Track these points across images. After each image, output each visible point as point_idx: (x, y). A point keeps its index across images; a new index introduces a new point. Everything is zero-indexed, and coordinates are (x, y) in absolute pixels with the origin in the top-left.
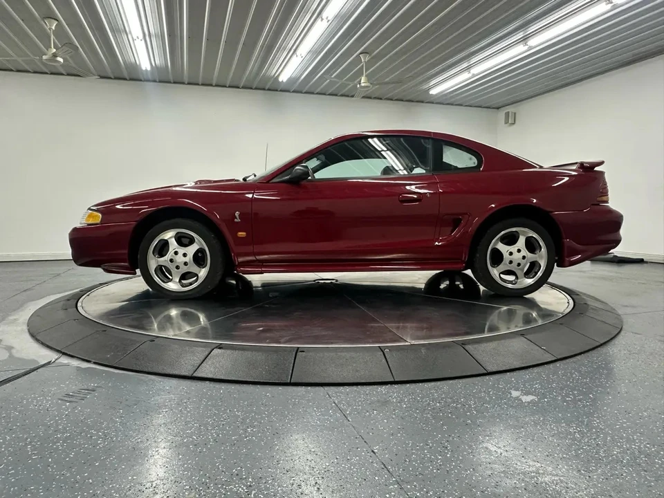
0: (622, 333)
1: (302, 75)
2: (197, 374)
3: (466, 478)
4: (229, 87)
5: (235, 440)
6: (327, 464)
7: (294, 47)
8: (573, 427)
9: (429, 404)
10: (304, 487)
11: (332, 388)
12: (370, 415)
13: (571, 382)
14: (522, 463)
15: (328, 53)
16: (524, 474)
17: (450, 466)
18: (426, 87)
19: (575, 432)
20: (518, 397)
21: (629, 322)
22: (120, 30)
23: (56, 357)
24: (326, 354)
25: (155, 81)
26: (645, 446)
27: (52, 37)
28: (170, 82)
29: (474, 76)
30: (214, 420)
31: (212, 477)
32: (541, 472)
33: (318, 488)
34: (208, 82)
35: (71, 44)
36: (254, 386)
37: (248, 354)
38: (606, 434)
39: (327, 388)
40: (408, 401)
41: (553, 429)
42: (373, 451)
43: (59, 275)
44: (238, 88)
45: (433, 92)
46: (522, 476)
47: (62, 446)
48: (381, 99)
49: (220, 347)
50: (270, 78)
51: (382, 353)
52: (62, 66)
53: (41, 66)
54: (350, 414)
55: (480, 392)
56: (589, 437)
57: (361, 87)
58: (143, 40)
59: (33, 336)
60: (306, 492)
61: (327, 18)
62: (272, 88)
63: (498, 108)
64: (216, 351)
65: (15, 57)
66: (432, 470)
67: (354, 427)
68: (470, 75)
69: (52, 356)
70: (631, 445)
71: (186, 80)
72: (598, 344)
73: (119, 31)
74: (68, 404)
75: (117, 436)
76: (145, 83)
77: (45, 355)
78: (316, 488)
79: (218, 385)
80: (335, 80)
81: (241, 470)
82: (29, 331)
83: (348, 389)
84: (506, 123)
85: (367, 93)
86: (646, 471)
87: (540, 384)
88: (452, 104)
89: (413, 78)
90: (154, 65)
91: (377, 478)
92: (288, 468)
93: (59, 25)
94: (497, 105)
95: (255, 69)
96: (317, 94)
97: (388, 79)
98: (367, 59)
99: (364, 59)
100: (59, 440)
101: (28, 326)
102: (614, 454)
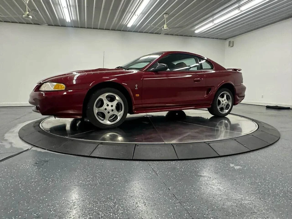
0: (280, 139)
1: (137, 24)
3: (210, 201)
4: (105, 29)
5: (109, 183)
6: (149, 194)
7: (134, 11)
8: (257, 180)
9: (194, 169)
10: (139, 204)
11: (151, 162)
13: (257, 161)
14: (235, 195)
15: (149, 14)
16: (236, 199)
17: (203, 196)
18: (193, 29)
19: (259, 182)
21: (283, 135)
22: (57, 4)
23: (31, 147)
24: (148, 147)
25: (72, 27)
26: (290, 189)
27: (27, 6)
28: (79, 27)
29: (215, 24)
30: (99, 175)
31: (98, 199)
32: (243, 199)
33: (145, 204)
34: (96, 28)
35: (35, 10)
36: (116, 160)
37: (114, 147)
38: (273, 183)
39: (148, 162)
40: (184, 168)
41: (248, 181)
42: (169, 189)
44: (109, 30)
45: (196, 32)
46: (235, 201)
47: (34, 185)
48: (173, 35)
49: (102, 143)
50: (123, 25)
51: (172, 146)
52: (32, 20)
53: (22, 20)
54: (159, 173)
55: (216, 164)
56: (265, 184)
57: (164, 29)
58: (67, 8)
59: (20, 138)
60: (140, 206)
63: (226, 39)
64: (100, 145)
65: (11, 16)
67: (160, 179)
68: (213, 24)
69: (29, 146)
70: (284, 188)
71: (86, 26)
74: (36, 167)
75: (57, 181)
76: (69, 28)
77: (26, 146)
78: (144, 204)
79: (101, 160)
80: (152, 26)
81: (111, 196)
82: (19, 136)
83: (158, 162)
84: (229, 45)
85: (167, 32)
87: (243, 161)
88: (205, 37)
90: (72, 19)
91: (171, 200)
92: (132, 195)
93: (30, 1)
94: (225, 38)
95: (117, 21)
96: (145, 32)
97: (176, 26)
98: (167, 17)
99: (166, 16)
100: (33, 182)
101: (19, 134)
102: (276, 192)
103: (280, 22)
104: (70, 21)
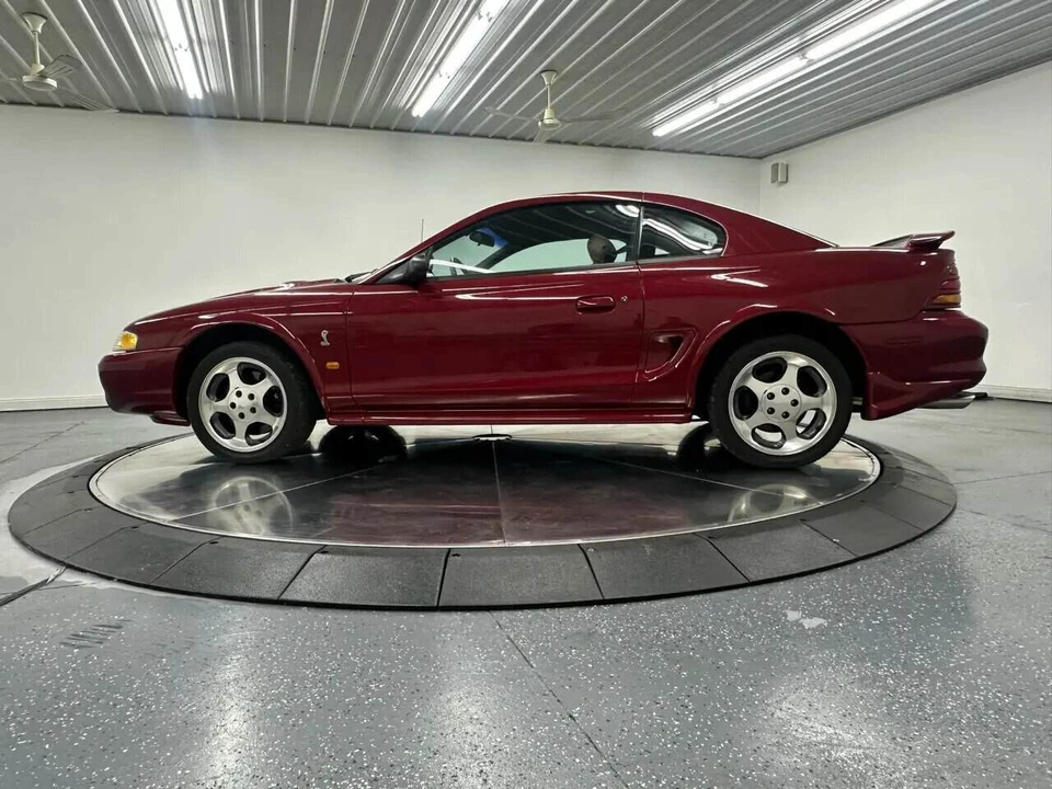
0: (956, 513)
1: (448, 107)
2: (288, 596)
3: (717, 757)
4: (333, 125)
5: (350, 703)
6: (499, 740)
7: (436, 62)
8: (882, 667)
9: (658, 635)
10: (461, 779)
11: (504, 613)
12: (566, 656)
13: (879, 595)
14: (805, 728)
15: (490, 72)
16: (808, 745)
17: (694, 736)
18: (647, 124)
19: (886, 676)
20: (798, 621)
21: (967, 496)
22: (151, 34)
23: (57, 573)
24: (494, 559)
25: (211, 117)
26: (995, 696)
27: (38, 43)
28: (233, 118)
29: (724, 106)
30: (316, 671)
31: (312, 766)
32: (835, 742)
33: (485, 780)
34: (301, 120)
35: (69, 58)
36: (378, 612)
37: (369, 561)
38: (934, 678)
39: (496, 614)
40: (626, 631)
41: (852, 671)
42: (571, 716)
43: (58, 434)
44: (347, 127)
45: (659, 132)
46: (805, 750)
47: (67, 722)
48: (575, 144)
49: (323, 550)
50: (397, 111)
51: (582, 555)
52: (57, 91)
53: (22, 93)
54: (535, 653)
55: (738, 614)
56: (907, 683)
57: (544, 125)
58: (189, 53)
59: (18, 537)
61: (488, 15)
62: (400, 127)
63: (760, 158)
64: (318, 557)
66: (665, 744)
67: (540, 677)
68: (716, 106)
69: (47, 570)
70: (972, 694)
71: (262, 117)
72: (920, 532)
73: (148, 35)
74: (76, 651)
75: (157, 703)
76: (195, 119)
77: (39, 569)
78: (481, 781)
79: (322, 614)
80: (502, 114)
81: (360, 754)
82: (10, 528)
83: (530, 614)
84: (773, 182)
85: (553, 135)
86: (996, 736)
87: (831, 598)
88: (689, 152)
89: (626, 110)
90: (208, 90)
91: (578, 760)
92: (436, 747)
93: (49, 25)
94: (759, 154)
95: (373, 96)
96: (475, 136)
97: (586, 113)
98: (554, 80)
99: (549, 81)
100: (61, 711)
101: (9, 521)
102: (948, 710)
103: (946, 98)
104: (200, 96)
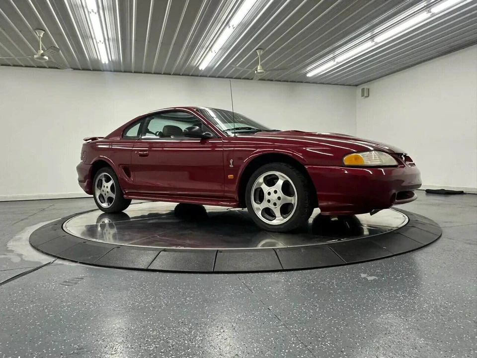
0: (441, 238)
1: (215, 65)
2: (150, 268)
4: (164, 74)
7: (210, 46)
9: (306, 282)
11: (241, 274)
12: (267, 289)
13: (401, 268)
18: (304, 71)
20: (365, 277)
21: (447, 232)
25: (111, 71)
27: (41, 43)
28: (121, 72)
29: (338, 63)
34: (148, 71)
35: (55, 47)
36: (189, 274)
39: (238, 275)
40: (292, 281)
44: (170, 74)
45: (309, 75)
48: (272, 81)
49: (165, 250)
50: (192, 67)
51: (274, 253)
52: (48, 62)
53: (31, 62)
54: (253, 289)
57: (258, 73)
58: (104, 44)
61: (233, 26)
62: (194, 74)
63: (357, 86)
64: (162, 253)
65: (14, 57)
67: (256, 296)
68: (335, 63)
71: (133, 70)
72: (423, 245)
73: (87, 37)
74: (66, 286)
79: (165, 274)
80: (239, 68)
85: (262, 76)
87: (380, 269)
88: (324, 84)
90: (110, 59)
95: (182, 61)
96: (227, 78)
97: (276, 67)
99: (260, 53)
100: (64, 306)
